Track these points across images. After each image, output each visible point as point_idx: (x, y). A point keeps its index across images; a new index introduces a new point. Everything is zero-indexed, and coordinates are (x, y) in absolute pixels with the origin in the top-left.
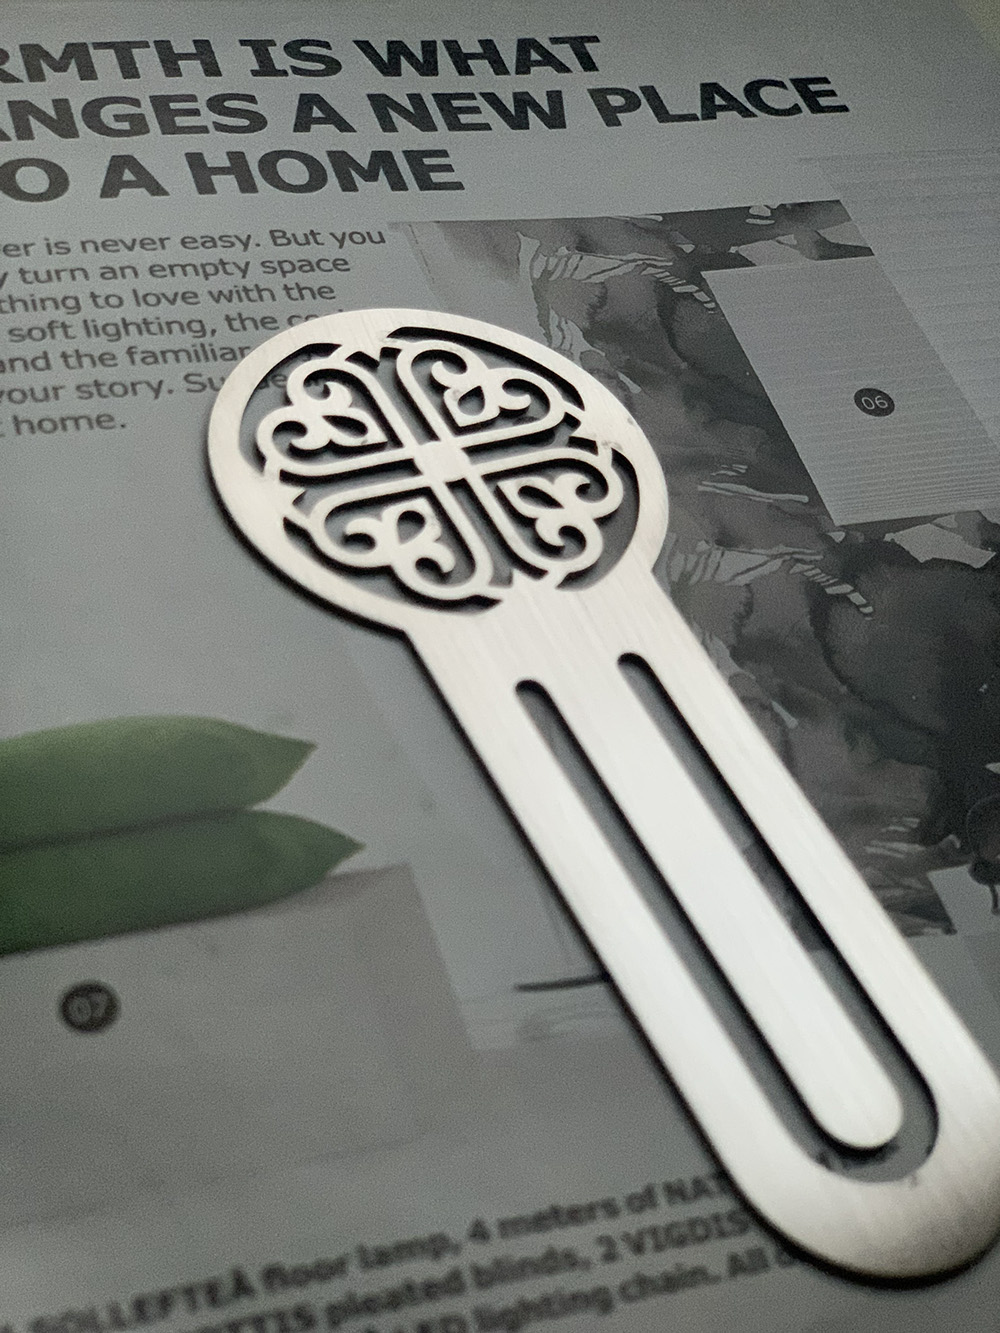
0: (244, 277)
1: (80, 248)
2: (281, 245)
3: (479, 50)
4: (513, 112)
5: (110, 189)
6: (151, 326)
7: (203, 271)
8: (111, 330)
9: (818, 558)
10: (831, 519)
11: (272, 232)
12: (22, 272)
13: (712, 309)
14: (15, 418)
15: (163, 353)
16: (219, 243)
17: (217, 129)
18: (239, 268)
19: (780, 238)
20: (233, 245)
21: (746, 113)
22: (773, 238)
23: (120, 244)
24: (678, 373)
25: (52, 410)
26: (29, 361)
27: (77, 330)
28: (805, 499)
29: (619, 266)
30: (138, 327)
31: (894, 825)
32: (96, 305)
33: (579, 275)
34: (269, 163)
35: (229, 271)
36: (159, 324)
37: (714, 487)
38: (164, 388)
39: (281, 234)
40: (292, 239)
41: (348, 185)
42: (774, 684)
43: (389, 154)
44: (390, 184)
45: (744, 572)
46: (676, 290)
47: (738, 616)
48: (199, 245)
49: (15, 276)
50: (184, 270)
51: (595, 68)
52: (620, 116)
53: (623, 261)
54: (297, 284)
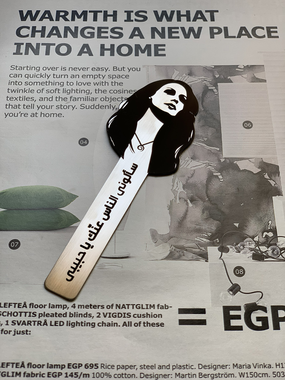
0: (103, 79)
1: (69, 69)
2: (115, 71)
3: (185, 14)
4: (187, 33)
5: (80, 54)
6: (78, 91)
7: (94, 77)
8: (68, 91)
9: (216, 165)
10: (223, 155)
11: (114, 67)
12: (54, 75)
13: (216, 94)
14: (41, 112)
15: (78, 98)
16: (100, 69)
17: (110, 38)
18: (103, 77)
19: (244, 76)
20: (104, 70)
21: (249, 37)
22: (241, 75)
23: (78, 68)
25: (50, 111)
26: (48, 98)
27: (61, 91)
29: (197, 80)
30: (75, 91)
31: (205, 234)
32: (67, 85)
34: (120, 47)
35: (100, 77)
36: (80, 90)
37: (197, 143)
38: (75, 108)
39: (116, 68)
40: (118, 69)
41: (137, 54)
42: (190, 195)
43: (150, 45)
44: (148, 54)
45: (194, 167)
46: (209, 88)
47: (189, 177)
48: (96, 70)
49: (52, 76)
50: (90, 77)
51: (214, 21)
52: (215, 35)
53: (198, 78)
54: (115, 81)
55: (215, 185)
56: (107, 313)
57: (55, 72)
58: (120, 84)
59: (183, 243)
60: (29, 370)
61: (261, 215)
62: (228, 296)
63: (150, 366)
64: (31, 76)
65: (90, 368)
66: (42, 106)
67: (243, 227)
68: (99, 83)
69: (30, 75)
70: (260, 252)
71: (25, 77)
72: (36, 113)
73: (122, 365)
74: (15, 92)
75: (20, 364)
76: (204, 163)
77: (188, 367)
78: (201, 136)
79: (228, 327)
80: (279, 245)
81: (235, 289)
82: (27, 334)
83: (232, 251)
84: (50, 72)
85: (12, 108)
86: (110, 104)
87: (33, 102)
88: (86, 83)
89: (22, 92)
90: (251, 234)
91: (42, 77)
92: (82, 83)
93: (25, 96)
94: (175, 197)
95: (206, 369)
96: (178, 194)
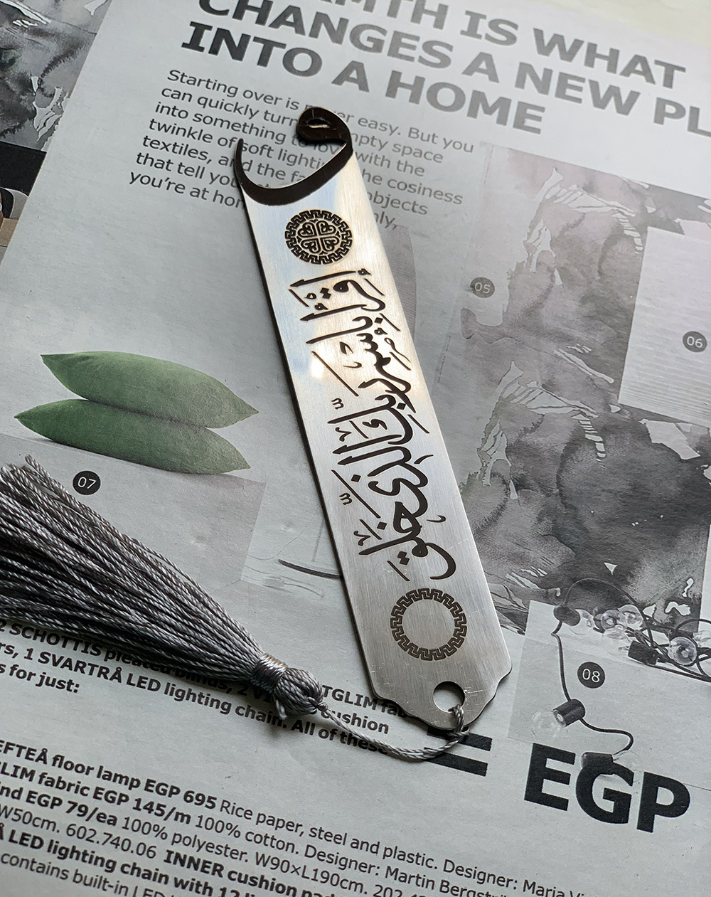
0: (380, 150)
2: (412, 137)
3: (607, 53)
4: (602, 96)
5: (338, 81)
6: (314, 162)
8: (292, 159)
9: (596, 416)
10: (618, 396)
11: (411, 129)
12: (267, 113)
13: (638, 251)
14: (217, 191)
16: (379, 126)
17: (419, 61)
18: (381, 144)
20: (386, 129)
22: (706, 223)
24: (590, 282)
27: (274, 154)
28: (612, 381)
29: (602, 207)
30: (307, 163)
31: (532, 570)
32: (293, 143)
33: (573, 204)
34: (436, 88)
35: (374, 144)
36: (319, 162)
37: (564, 354)
39: (416, 131)
40: (420, 137)
41: (473, 113)
42: (519, 473)
43: (509, 101)
44: (498, 119)
45: (545, 408)
46: (626, 232)
47: (526, 430)
48: (367, 124)
49: (261, 115)
51: (671, 86)
52: (666, 119)
53: (605, 204)
54: (406, 162)
55: (584, 463)
57: (271, 108)
58: (418, 171)
60: (55, 772)
61: (673, 558)
62: (552, 724)
63: (334, 835)
64: (213, 104)
65: (196, 804)
66: (222, 178)
67: (624, 575)
68: (368, 156)
69: (211, 100)
70: (649, 644)
71: (199, 102)
72: (205, 191)
73: (269, 817)
74: (166, 131)
75: (38, 754)
76: (571, 406)
77: (420, 861)
78: (579, 340)
79: (534, 794)
80: (699, 640)
81: (572, 712)
82: (69, 689)
83: (586, 624)
84: (260, 106)
85: (151, 165)
86: (383, 213)
87: (203, 163)
89: (184, 135)
90: (639, 595)
91: (237, 111)
93: (187, 145)
94: (483, 470)
95: (462, 875)
96: (492, 463)
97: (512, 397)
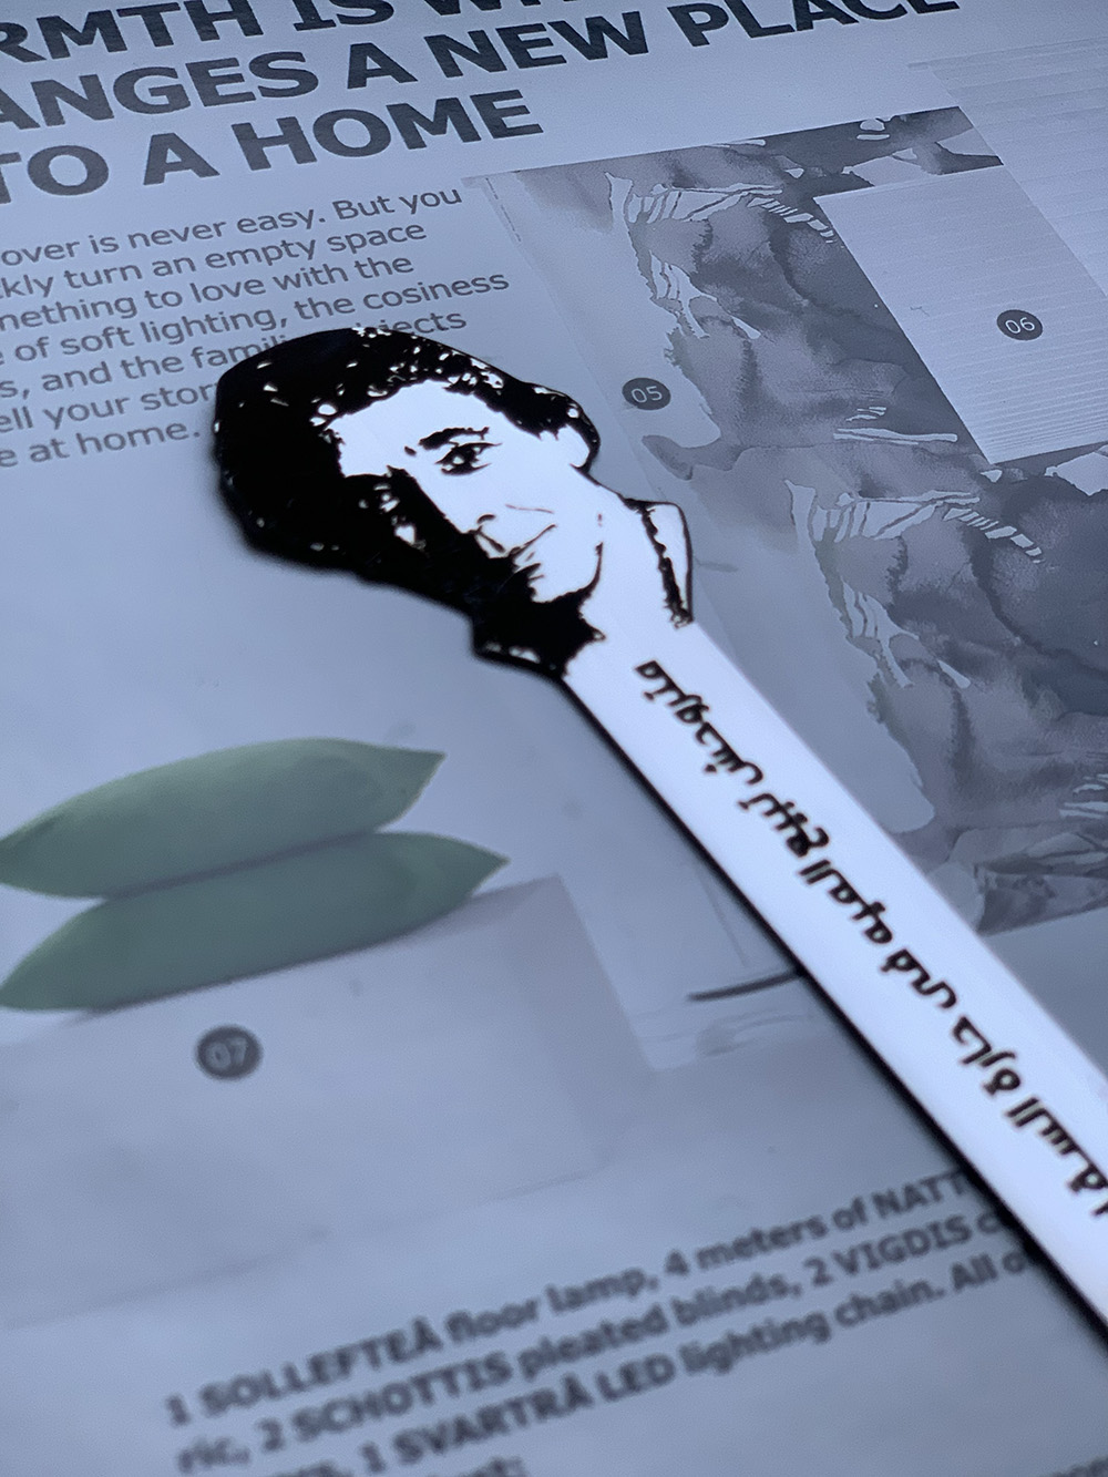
0: (310, 258)
1: (129, 243)
2: (348, 217)
4: (588, 41)
5: (155, 173)
6: (214, 322)
7: (264, 255)
8: (172, 331)
9: (977, 499)
10: (983, 455)
11: (336, 204)
12: (68, 275)
13: (830, 238)
14: (78, 436)
15: (231, 350)
16: (279, 222)
17: (264, 94)
18: (304, 248)
19: (897, 154)
20: (295, 222)
21: (845, 19)
22: (889, 155)
23: (170, 233)
24: (799, 312)
25: (119, 424)
26: (87, 374)
27: (135, 334)
28: (954, 438)
29: (723, 199)
30: (202, 326)
31: (1088, 782)
32: (154, 306)
33: (679, 214)
34: (324, 125)
35: (293, 253)
36: (223, 319)
37: (851, 433)
39: (346, 205)
40: (360, 211)
41: (414, 142)
42: (939, 642)
43: (456, 101)
44: (461, 134)
45: (893, 524)
46: (788, 220)
47: (892, 572)
48: (257, 226)
49: (60, 282)
50: (245, 258)
52: (707, 34)
53: (726, 193)
54: (369, 259)
55: (1019, 578)
56: (853, 1252)
57: (70, 264)
58: (399, 265)
59: (1016, 844)
66: (70, 410)
68: (298, 275)
72: (55, 443)
78: (855, 402)
84: (46, 269)
87: (17, 401)
88: (239, 284)
91: (12, 293)
92: (222, 289)
94: (882, 664)
96: (885, 645)
97: (830, 533)
